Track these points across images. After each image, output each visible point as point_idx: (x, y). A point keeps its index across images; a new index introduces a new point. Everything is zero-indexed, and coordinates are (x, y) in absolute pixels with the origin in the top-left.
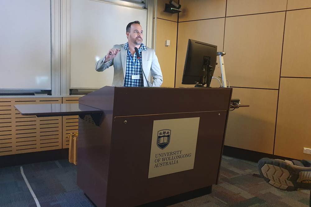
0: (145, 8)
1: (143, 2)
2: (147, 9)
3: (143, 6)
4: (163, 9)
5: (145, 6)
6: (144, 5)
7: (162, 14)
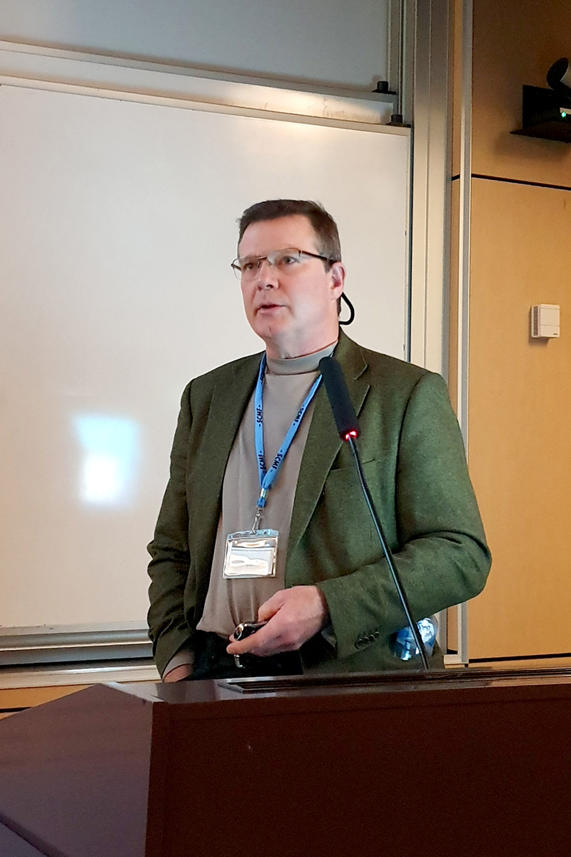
0: (396, 120)
1: (383, 88)
2: (411, 126)
3: (387, 111)
4: (509, 122)
5: (398, 105)
6: (391, 105)
7: (501, 148)
